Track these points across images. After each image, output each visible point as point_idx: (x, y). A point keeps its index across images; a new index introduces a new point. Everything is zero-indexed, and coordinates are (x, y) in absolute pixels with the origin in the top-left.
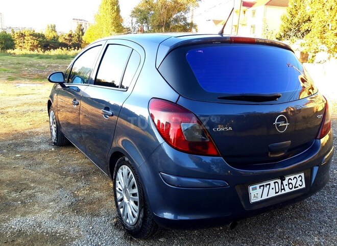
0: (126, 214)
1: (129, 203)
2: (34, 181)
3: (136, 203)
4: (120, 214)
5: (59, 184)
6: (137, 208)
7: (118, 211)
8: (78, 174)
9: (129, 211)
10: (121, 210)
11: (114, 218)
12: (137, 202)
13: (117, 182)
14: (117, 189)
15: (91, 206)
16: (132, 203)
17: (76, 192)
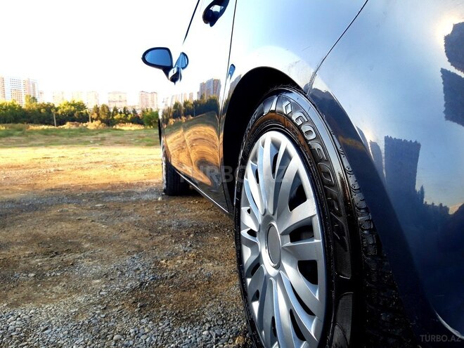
0: (268, 321)
1: (279, 277)
2: (94, 240)
3: (307, 269)
4: (251, 322)
5: (139, 247)
6: (315, 295)
7: (249, 310)
8: (183, 231)
9: (281, 306)
10: (256, 305)
11: (238, 333)
12: (313, 264)
13: (244, 209)
14: (244, 233)
15: (186, 294)
16: (292, 273)
17: (163, 262)
